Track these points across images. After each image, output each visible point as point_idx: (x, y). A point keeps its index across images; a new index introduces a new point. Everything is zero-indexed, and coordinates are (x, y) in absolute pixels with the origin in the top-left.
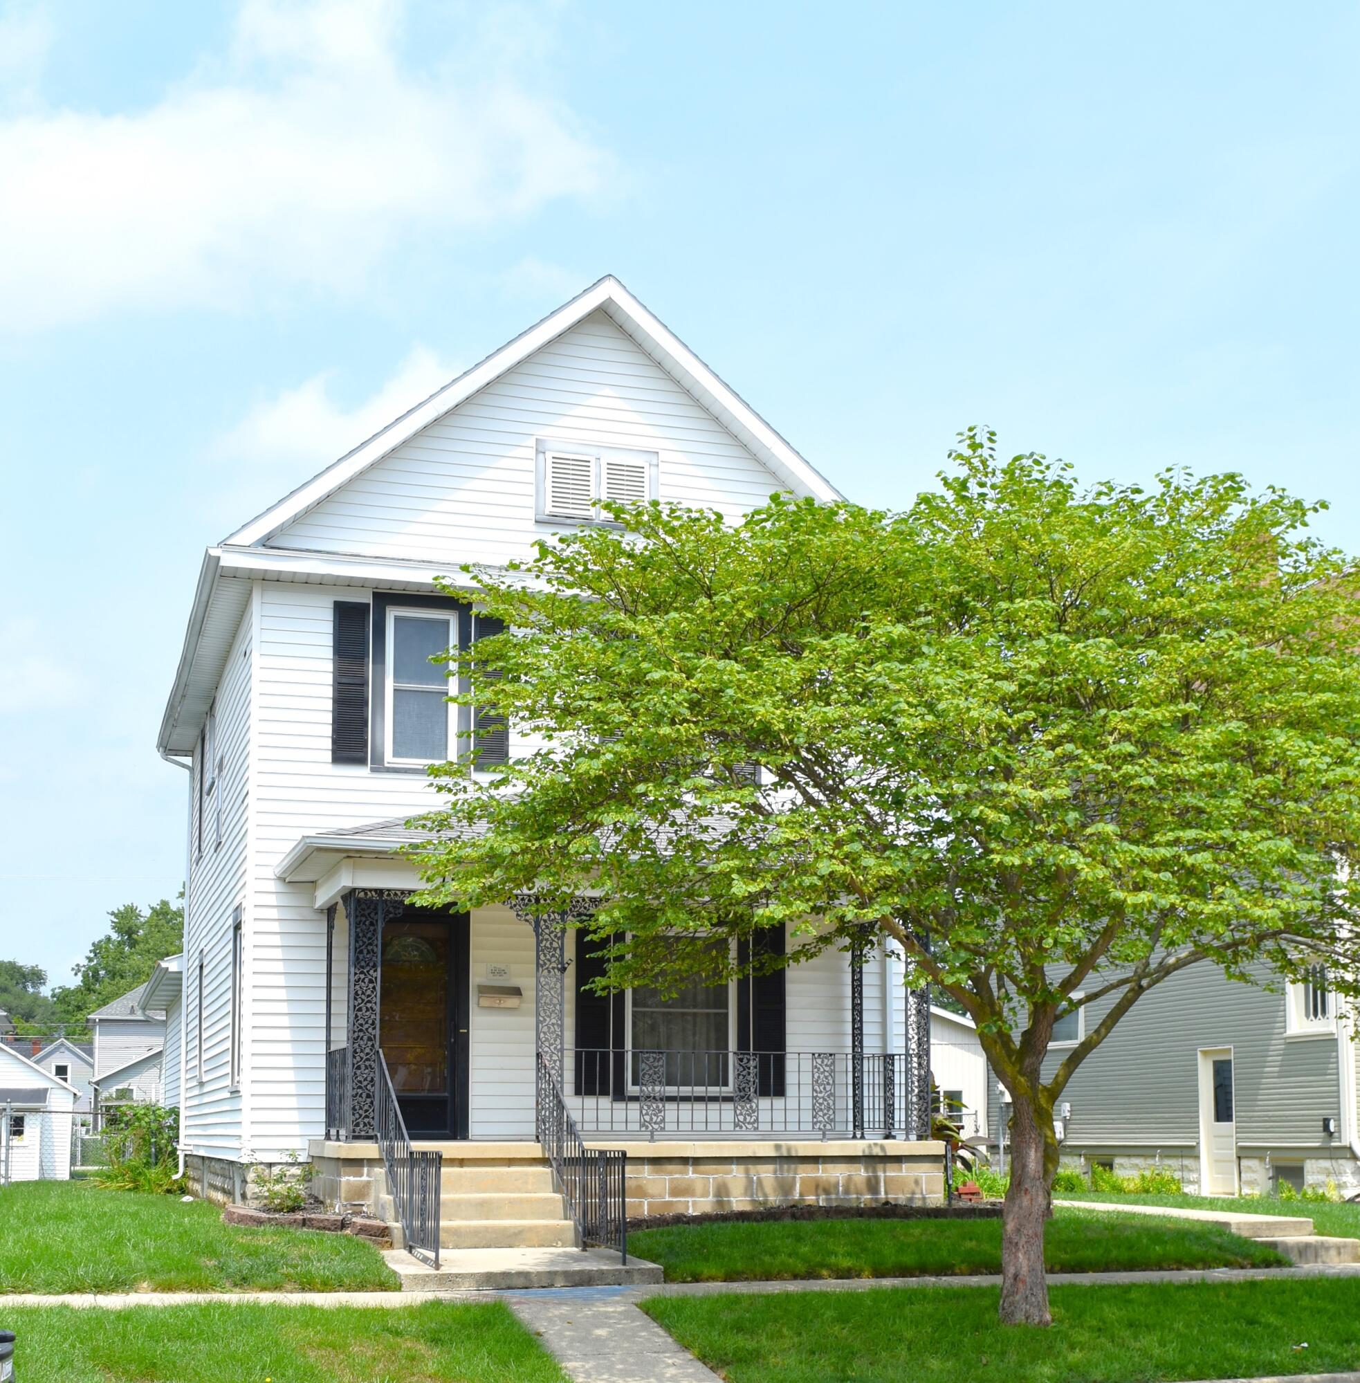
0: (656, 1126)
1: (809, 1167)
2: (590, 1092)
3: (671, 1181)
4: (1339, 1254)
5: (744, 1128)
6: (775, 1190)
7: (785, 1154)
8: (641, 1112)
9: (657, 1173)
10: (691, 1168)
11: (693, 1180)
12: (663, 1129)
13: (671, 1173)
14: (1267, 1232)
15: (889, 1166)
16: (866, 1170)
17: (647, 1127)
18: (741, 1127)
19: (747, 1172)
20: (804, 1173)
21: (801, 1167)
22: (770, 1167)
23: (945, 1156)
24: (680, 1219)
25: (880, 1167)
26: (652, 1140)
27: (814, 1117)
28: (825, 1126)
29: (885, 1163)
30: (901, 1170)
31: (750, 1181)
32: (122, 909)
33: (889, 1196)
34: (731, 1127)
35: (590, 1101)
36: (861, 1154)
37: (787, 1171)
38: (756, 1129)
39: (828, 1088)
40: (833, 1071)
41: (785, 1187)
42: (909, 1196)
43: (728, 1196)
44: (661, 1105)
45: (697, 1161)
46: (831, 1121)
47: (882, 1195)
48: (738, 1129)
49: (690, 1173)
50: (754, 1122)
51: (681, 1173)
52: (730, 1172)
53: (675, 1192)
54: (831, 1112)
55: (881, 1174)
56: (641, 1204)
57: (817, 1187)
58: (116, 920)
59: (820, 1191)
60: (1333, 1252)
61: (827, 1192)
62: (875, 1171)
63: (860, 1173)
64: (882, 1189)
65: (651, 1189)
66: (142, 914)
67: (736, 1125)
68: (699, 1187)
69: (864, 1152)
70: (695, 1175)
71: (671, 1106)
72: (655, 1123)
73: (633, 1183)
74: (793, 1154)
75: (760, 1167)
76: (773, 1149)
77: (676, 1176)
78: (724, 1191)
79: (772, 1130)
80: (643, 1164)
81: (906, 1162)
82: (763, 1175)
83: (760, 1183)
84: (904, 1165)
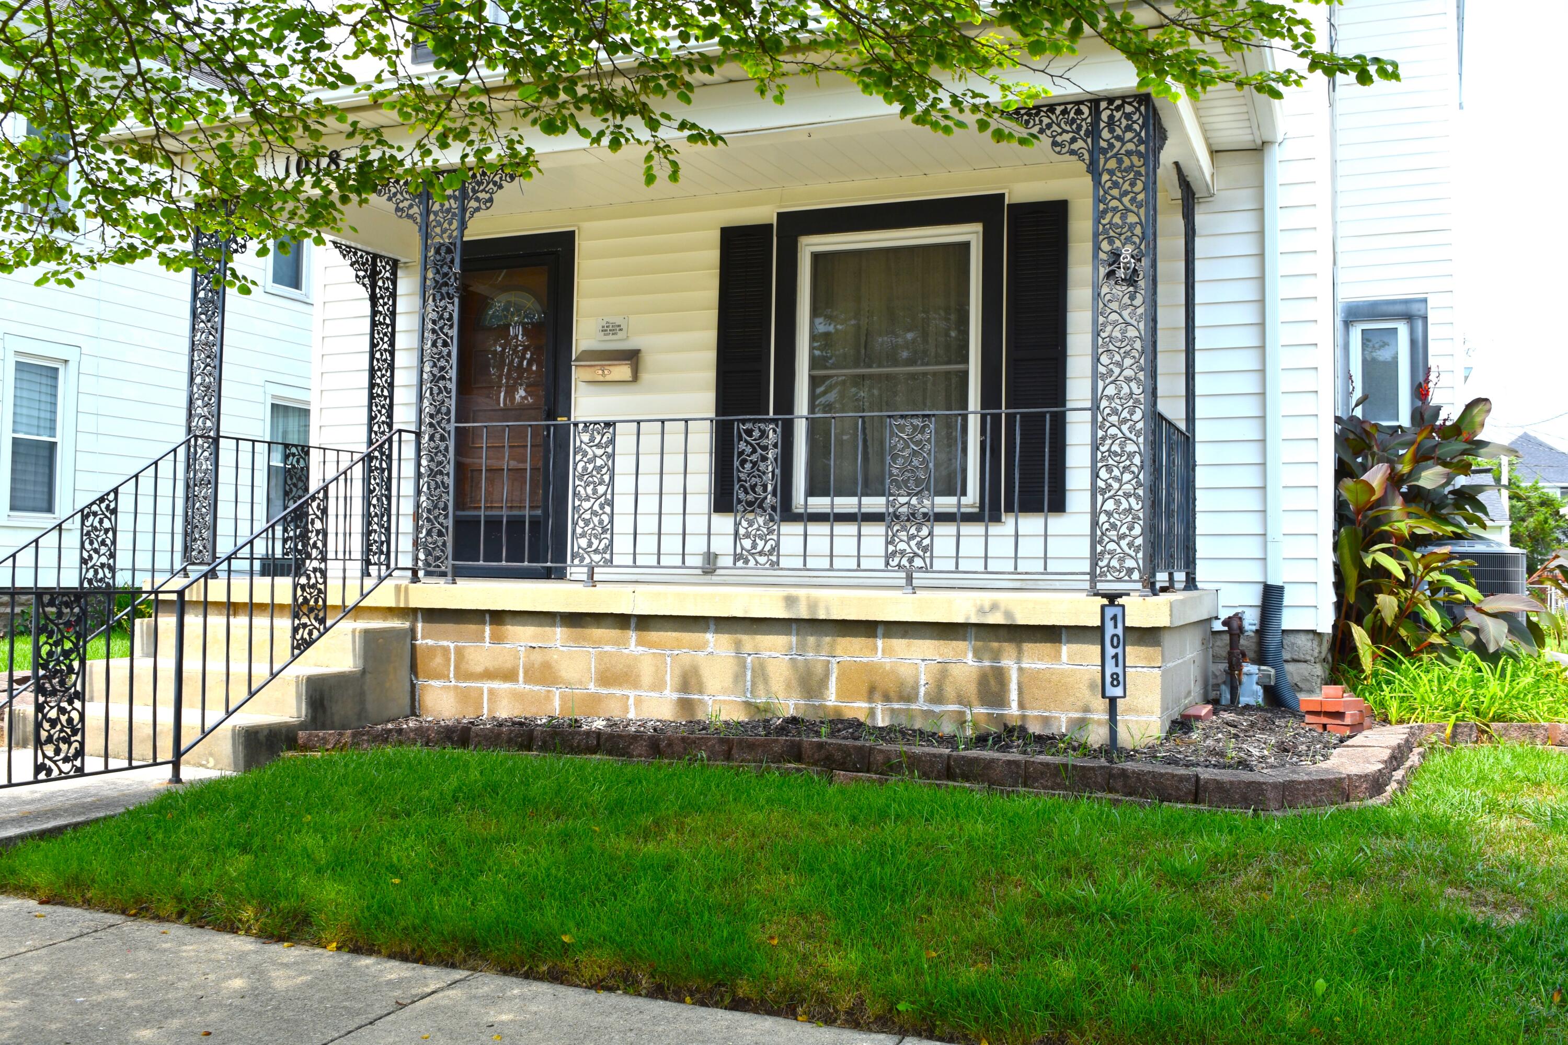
0: (597, 558)
1: (857, 642)
3: (600, 657)
5: (752, 563)
6: (788, 686)
7: (804, 615)
9: (576, 640)
10: (632, 636)
11: (635, 658)
12: (609, 563)
13: (597, 644)
15: (1027, 647)
16: (978, 656)
17: (583, 559)
18: (747, 561)
19: (738, 645)
20: (846, 654)
21: (841, 642)
22: (780, 640)
25: (1009, 649)
26: (588, 581)
27: (888, 545)
28: (911, 561)
29: (1019, 641)
30: (1058, 657)
31: (741, 664)
33: (1028, 713)
34: (728, 560)
36: (961, 620)
37: (815, 651)
38: (774, 565)
41: (810, 682)
42: (1074, 715)
43: (701, 692)
45: (645, 622)
46: (925, 551)
47: (1013, 711)
48: (740, 564)
49: (633, 645)
51: (616, 643)
52: (704, 646)
53: (607, 678)
54: (924, 534)
55: (1009, 663)
56: (548, 697)
57: (872, 683)
61: (892, 697)
62: (996, 657)
63: (965, 660)
64: (1014, 695)
65: (569, 670)
67: (737, 557)
68: (646, 670)
70: (640, 649)
72: (596, 551)
73: (537, 657)
74: (822, 616)
75: (759, 638)
76: (782, 604)
77: (607, 648)
78: (693, 681)
79: (831, 569)
80: (553, 625)
81: (1069, 641)
82: (766, 654)
83: (761, 670)
84: (1064, 648)
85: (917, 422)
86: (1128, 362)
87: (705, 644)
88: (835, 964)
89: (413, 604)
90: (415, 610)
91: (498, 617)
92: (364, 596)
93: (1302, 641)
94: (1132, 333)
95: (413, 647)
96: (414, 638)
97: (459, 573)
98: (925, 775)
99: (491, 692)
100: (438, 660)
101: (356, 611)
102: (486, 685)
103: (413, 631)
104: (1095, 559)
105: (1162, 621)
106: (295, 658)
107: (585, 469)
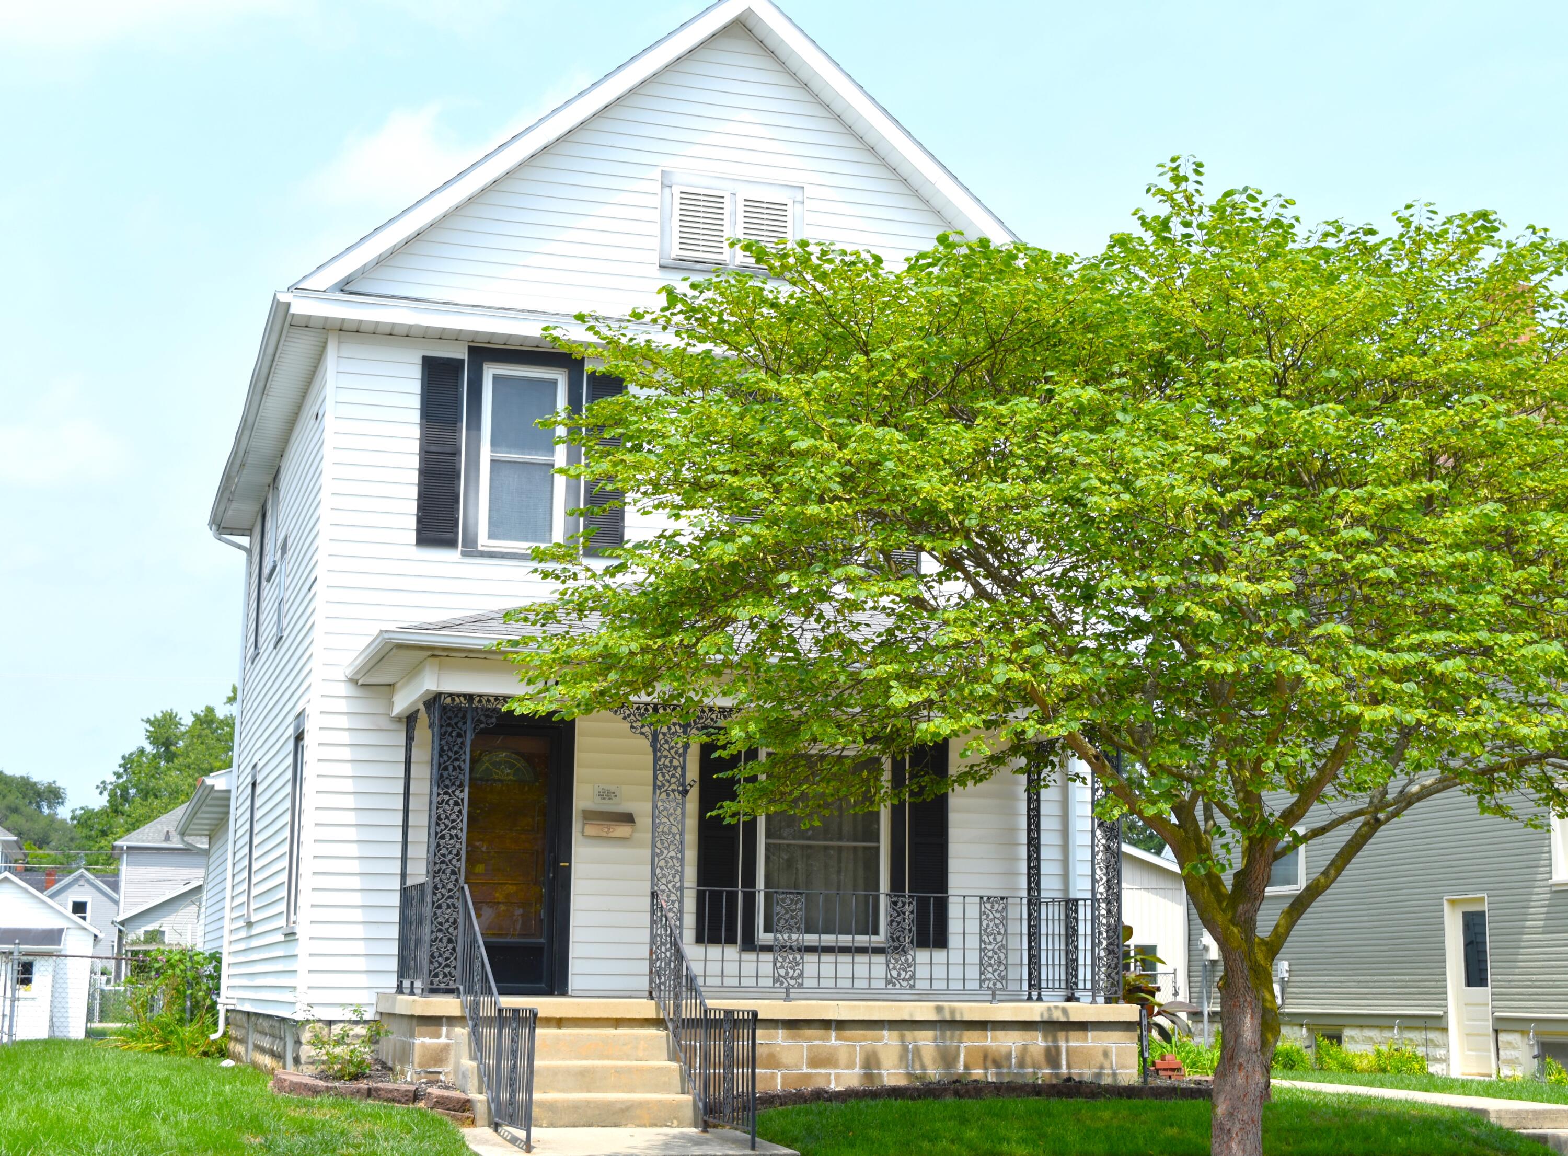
0: (792, 982)
1: (975, 1034)
2: (714, 939)
3: (810, 1048)
5: (898, 986)
6: (935, 1061)
7: (948, 1018)
8: (775, 965)
9: (793, 1038)
10: (833, 1034)
11: (836, 1048)
12: (801, 986)
13: (809, 1039)
14: (1534, 1124)
15: (1072, 1034)
16: (1045, 1038)
17: (782, 983)
18: (894, 985)
19: (902, 1039)
20: (971, 1041)
21: (968, 1034)
22: (930, 1034)
23: (1139, 1023)
24: (820, 1095)
25: (1061, 1035)
26: (787, 998)
27: (982, 973)
28: (995, 984)
29: (1067, 1030)
30: (1086, 1039)
31: (905, 1049)
32: (159, 715)
33: (1072, 1071)
34: (882, 984)
35: (714, 951)
36: (1038, 1019)
37: (951, 1039)
38: (912, 987)
39: (999, 938)
40: (1006, 918)
41: (947, 1058)
42: (1097, 1071)
43: (879, 1068)
44: (798, 957)
45: (841, 1025)
46: (1003, 978)
47: (1064, 1070)
48: (890, 986)
49: (833, 1039)
50: (909, 979)
51: (822, 1039)
52: (881, 1039)
53: (815, 1062)
54: (1002, 968)
55: (1063, 1045)
56: (773, 1076)
57: (985, 1057)
58: (151, 729)
59: (989, 1063)
61: (997, 1064)
62: (1055, 1040)
63: (1038, 1042)
64: (1064, 1063)
65: (787, 1058)
66: (183, 722)
67: (888, 982)
68: (843, 1057)
69: (1042, 1015)
70: (839, 1042)
71: (810, 958)
72: (792, 978)
73: (763, 1050)
74: (958, 1018)
75: (917, 1033)
76: (934, 1011)
77: (816, 1043)
78: (873, 1063)
79: (931, 989)
80: (776, 1028)
81: (1092, 1030)
82: (921, 1043)
83: (917, 1051)
84: (1090, 1034)
87: (882, 1038)
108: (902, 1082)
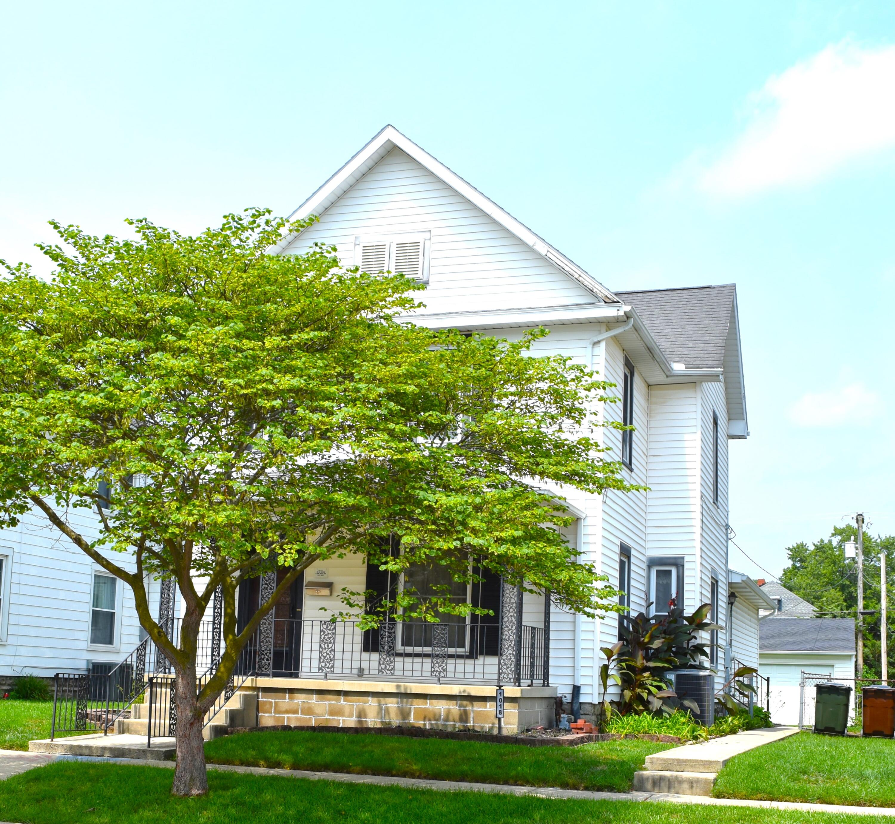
0: (328, 670)
1: (421, 701)
2: (375, 649)
3: (330, 705)
4: (692, 787)
5: (385, 673)
6: (397, 716)
7: (403, 691)
8: (320, 660)
9: (321, 699)
10: (342, 698)
11: (343, 706)
12: (333, 672)
13: (329, 700)
15: (475, 703)
16: (460, 706)
17: (323, 670)
18: (383, 673)
19: (379, 703)
20: (418, 704)
21: (416, 701)
22: (394, 700)
25: (469, 704)
26: (326, 678)
27: (432, 667)
28: (439, 674)
30: (486, 706)
31: (380, 708)
33: (476, 724)
34: (376, 672)
36: (456, 694)
37: (406, 704)
38: (393, 674)
41: (404, 714)
42: (491, 725)
43: (366, 718)
45: (346, 693)
46: (444, 670)
47: (471, 724)
48: (380, 673)
49: (342, 701)
51: (336, 701)
52: (367, 702)
53: (331, 713)
54: (444, 665)
55: (470, 708)
56: (310, 719)
57: (425, 715)
60: (686, 786)
61: (432, 719)
62: (465, 707)
63: (455, 707)
64: (471, 719)
65: (318, 710)
67: (380, 671)
68: (347, 710)
69: (460, 692)
70: (345, 703)
72: (328, 668)
73: (306, 705)
74: (409, 692)
75: (387, 699)
76: (395, 688)
77: (333, 702)
78: (363, 715)
79: (412, 676)
80: (312, 694)
81: (489, 701)
82: (389, 705)
83: (387, 710)
84: (488, 704)
85: (442, 627)
86: (511, 610)
87: (369, 701)
88: (415, 767)
89: (258, 686)
90: (259, 688)
91: (291, 691)
92: (243, 682)
93: (588, 707)
94: (513, 601)
95: (258, 701)
96: (258, 698)
97: (275, 675)
98: (440, 738)
99: (288, 717)
100: (268, 706)
101: (240, 688)
102: (286, 716)
103: (258, 696)
104: (499, 674)
105: (519, 695)
106: (225, 703)
107: (324, 638)
108: (379, 726)
